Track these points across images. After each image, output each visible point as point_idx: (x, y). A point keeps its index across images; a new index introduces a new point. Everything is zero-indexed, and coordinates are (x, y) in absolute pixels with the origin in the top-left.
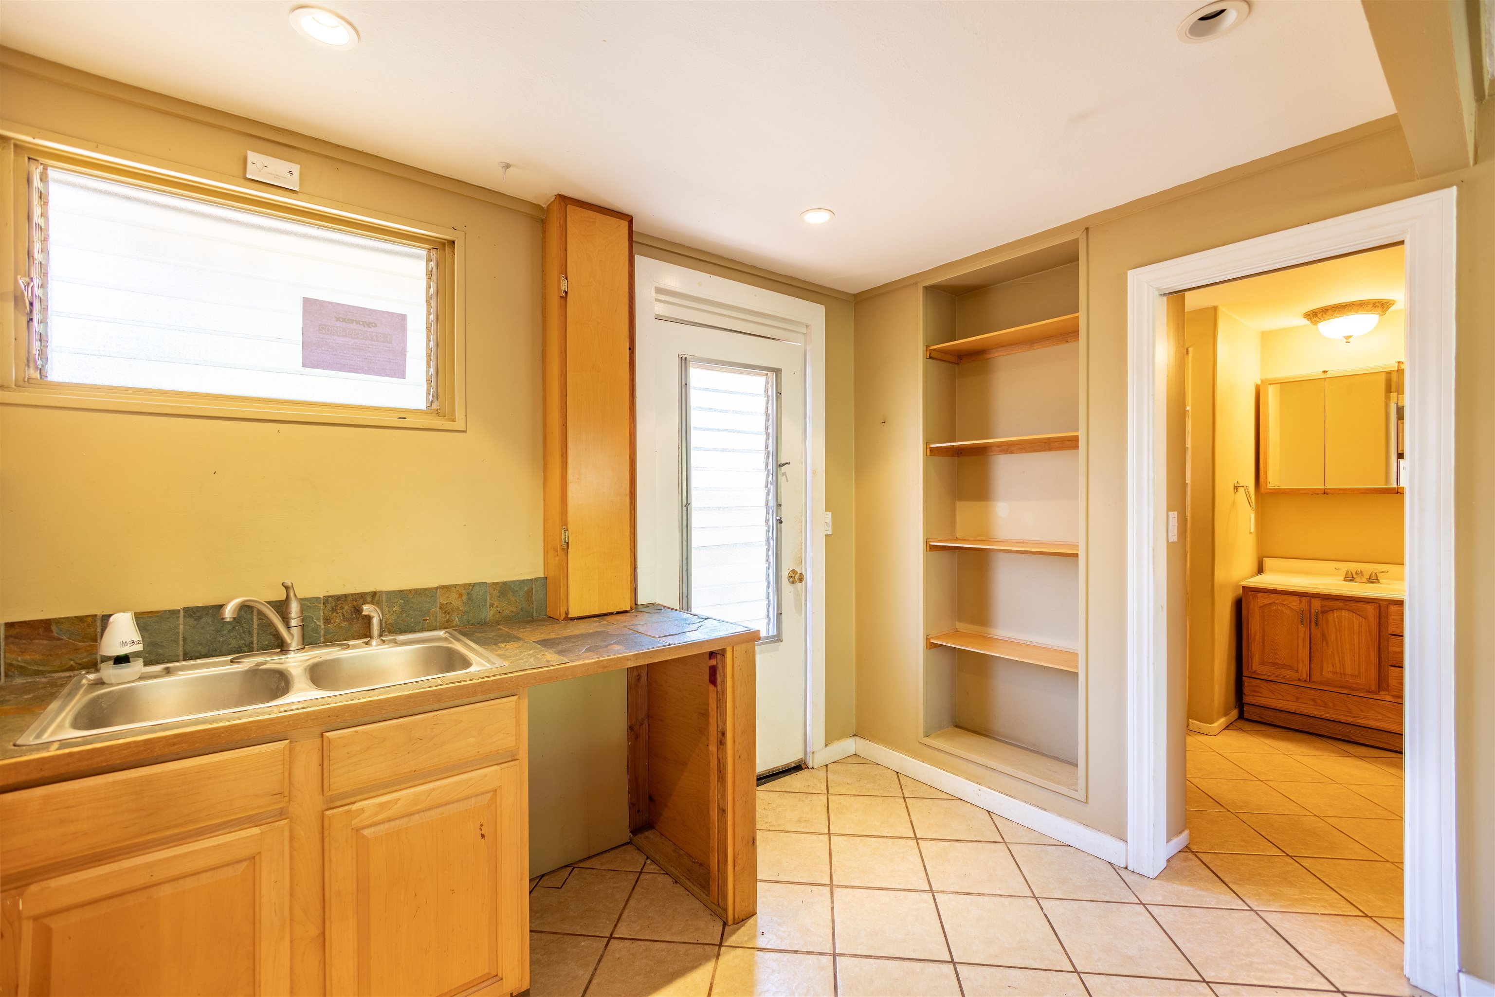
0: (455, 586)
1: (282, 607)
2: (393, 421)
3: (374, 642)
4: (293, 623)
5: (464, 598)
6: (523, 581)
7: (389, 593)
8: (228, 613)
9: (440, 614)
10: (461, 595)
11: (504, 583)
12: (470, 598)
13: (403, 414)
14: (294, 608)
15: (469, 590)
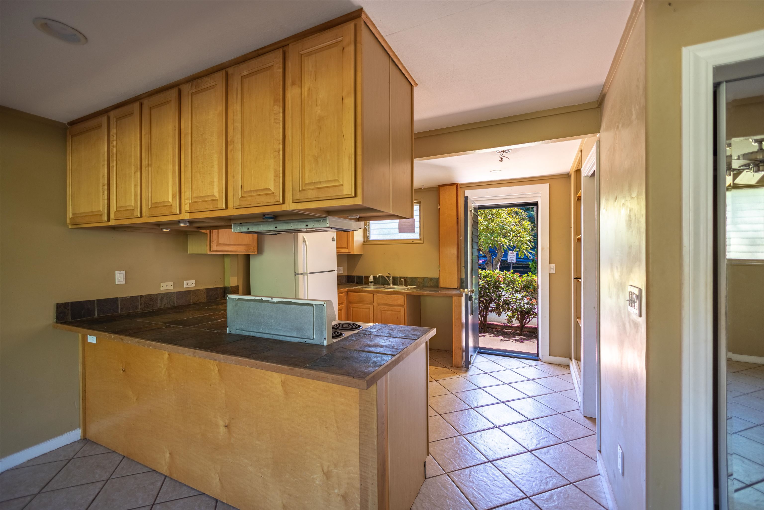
0: (421, 277)
1: (389, 277)
2: (411, 242)
3: (403, 286)
4: (391, 280)
5: (423, 280)
6: (435, 278)
7: (409, 277)
8: (377, 276)
9: (418, 283)
10: (422, 280)
11: (431, 278)
12: (424, 280)
13: (413, 240)
14: (391, 278)
15: (424, 279)
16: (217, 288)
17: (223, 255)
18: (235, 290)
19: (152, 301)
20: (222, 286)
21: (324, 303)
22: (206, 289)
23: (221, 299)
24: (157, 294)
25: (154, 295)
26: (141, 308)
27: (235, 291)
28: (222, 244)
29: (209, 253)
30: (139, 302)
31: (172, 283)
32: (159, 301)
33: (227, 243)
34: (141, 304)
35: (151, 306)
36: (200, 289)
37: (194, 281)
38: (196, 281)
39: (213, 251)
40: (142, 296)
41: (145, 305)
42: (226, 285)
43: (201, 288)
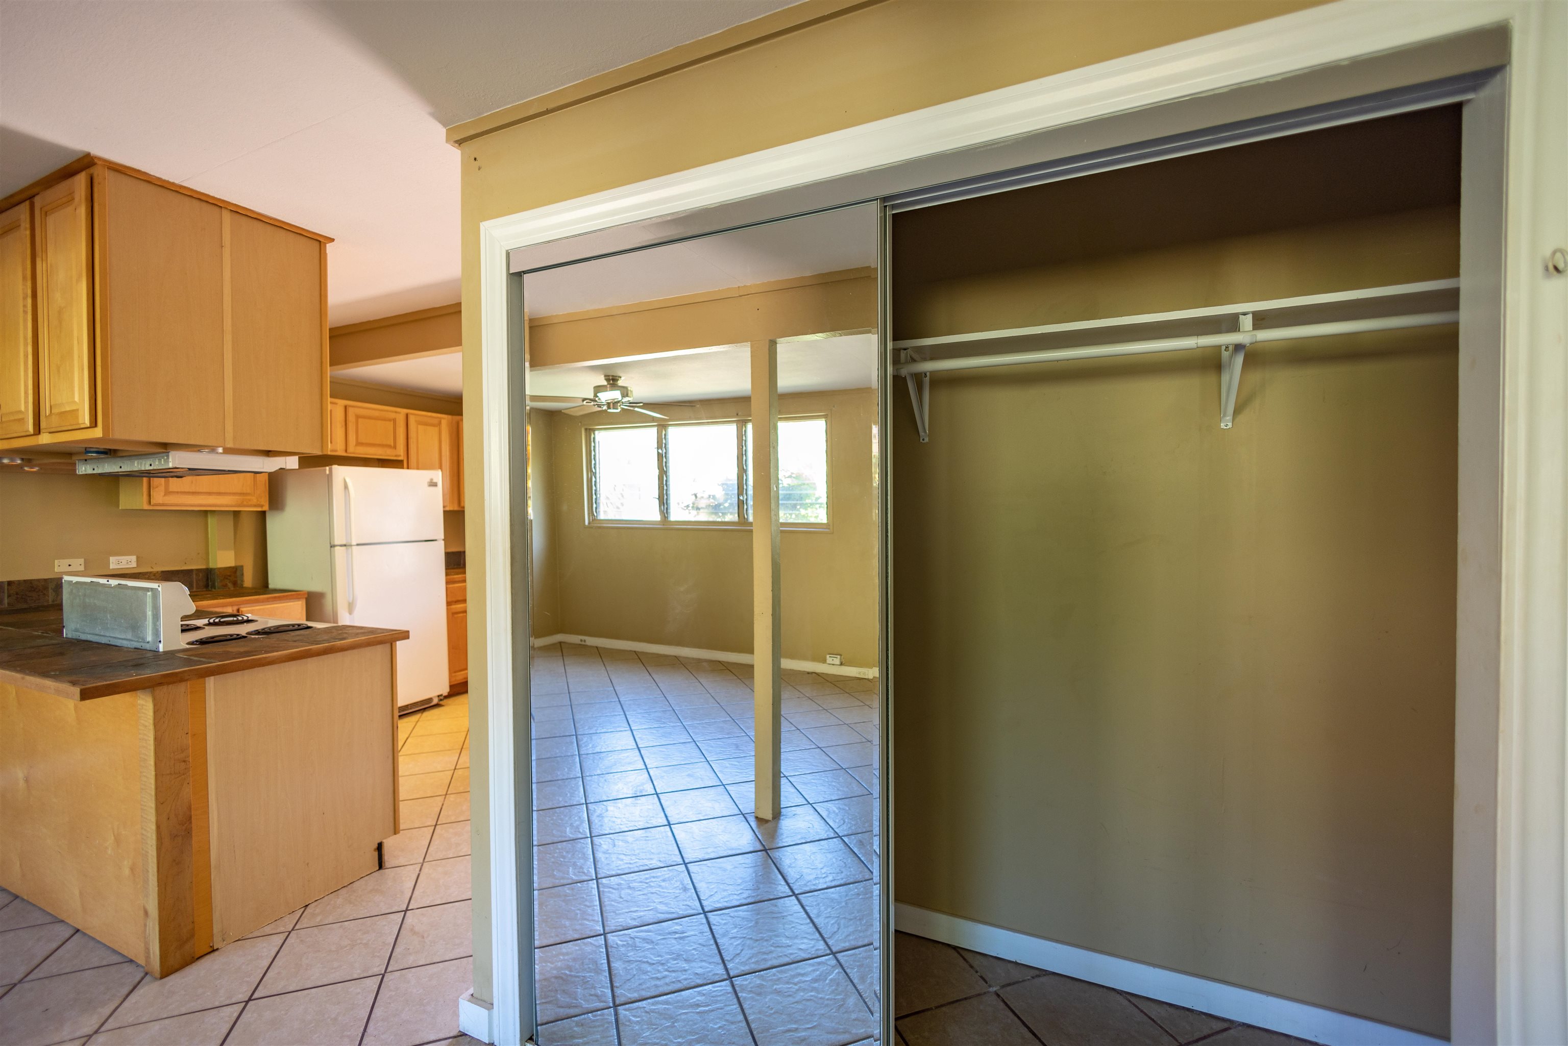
16: (191, 571)
17: (206, 512)
18: (229, 574)
19: (34, 591)
20: (204, 567)
21: (159, 586)
22: (163, 572)
23: (199, 590)
24: (45, 580)
25: (38, 580)
26: (8, 604)
27: (230, 576)
28: (178, 492)
29: (146, 507)
30: (3, 592)
31: (82, 561)
32: (50, 591)
33: (191, 491)
34: (9, 596)
35: (32, 600)
36: (147, 572)
37: (134, 558)
38: (138, 558)
39: (155, 505)
40: (10, 583)
41: (17, 598)
42: (211, 566)
43: (152, 570)
